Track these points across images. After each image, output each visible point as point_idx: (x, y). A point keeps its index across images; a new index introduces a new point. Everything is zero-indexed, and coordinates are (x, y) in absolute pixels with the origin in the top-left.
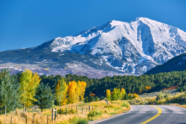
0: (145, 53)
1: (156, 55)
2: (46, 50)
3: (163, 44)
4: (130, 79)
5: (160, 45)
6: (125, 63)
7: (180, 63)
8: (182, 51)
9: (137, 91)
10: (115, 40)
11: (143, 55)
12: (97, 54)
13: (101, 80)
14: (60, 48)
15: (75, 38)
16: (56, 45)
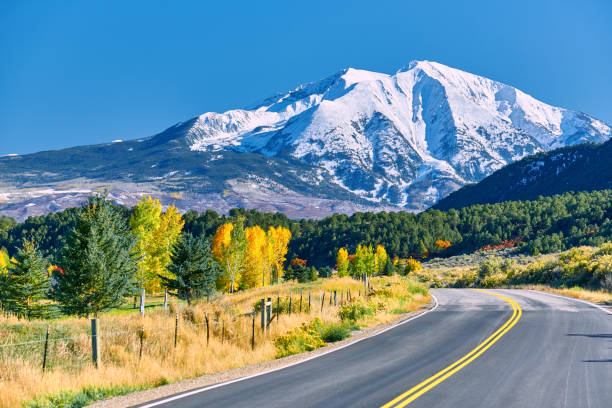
0: (434, 154)
1: (461, 158)
2: (175, 145)
3: (480, 131)
4: (398, 221)
5: (473, 133)
6: (380, 180)
7: (524, 181)
8: (529, 148)
9: (415, 253)
10: (356, 119)
11: (427, 159)
12: (308, 157)
13: (321, 223)
14: (212, 139)
15: (250, 113)
16: (203, 134)
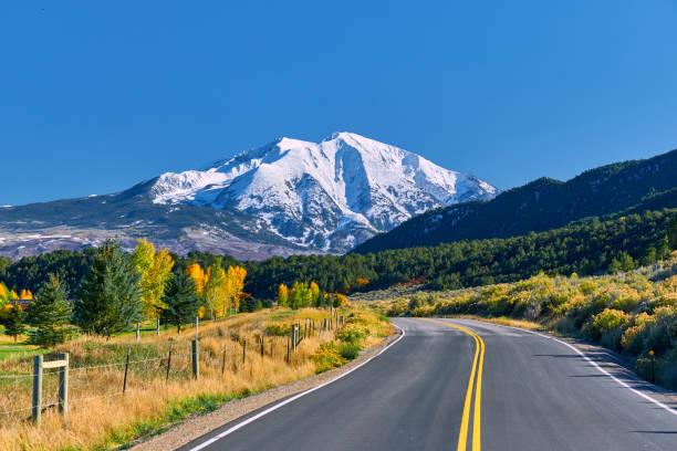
0: (352, 208)
1: (374, 211)
2: (140, 199)
3: (390, 190)
4: (325, 262)
5: (383, 191)
6: (308, 229)
7: (426, 230)
8: (429, 204)
9: (339, 288)
10: (288, 180)
11: (347, 212)
12: (249, 210)
13: (263, 264)
14: (171, 195)
15: (202, 174)
16: (163, 190)
